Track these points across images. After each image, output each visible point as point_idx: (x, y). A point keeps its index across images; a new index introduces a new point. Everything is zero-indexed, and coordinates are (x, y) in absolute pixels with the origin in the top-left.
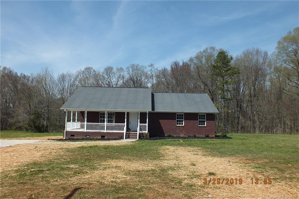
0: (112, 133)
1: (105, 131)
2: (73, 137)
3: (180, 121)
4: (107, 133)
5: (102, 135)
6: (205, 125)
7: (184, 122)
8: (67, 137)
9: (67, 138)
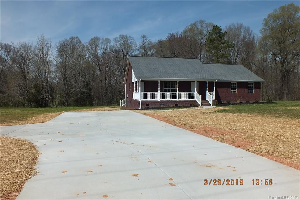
0: (185, 101)
1: (178, 100)
2: (148, 106)
3: (233, 89)
4: (179, 101)
5: (176, 103)
6: (253, 93)
7: (236, 90)
8: (142, 106)
9: (142, 108)
